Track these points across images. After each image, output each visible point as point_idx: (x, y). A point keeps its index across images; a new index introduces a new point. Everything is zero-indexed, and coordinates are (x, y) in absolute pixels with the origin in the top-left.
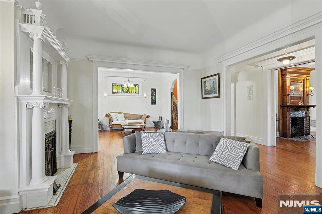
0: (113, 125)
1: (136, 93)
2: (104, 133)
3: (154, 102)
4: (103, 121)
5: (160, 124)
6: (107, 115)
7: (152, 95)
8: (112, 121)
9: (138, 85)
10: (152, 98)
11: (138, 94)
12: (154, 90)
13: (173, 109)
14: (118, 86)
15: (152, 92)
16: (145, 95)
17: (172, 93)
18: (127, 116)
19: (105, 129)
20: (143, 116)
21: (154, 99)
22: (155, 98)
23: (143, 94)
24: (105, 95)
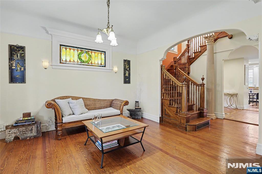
0: (64, 125)
1: (101, 64)
2: (44, 142)
3: (127, 80)
4: (41, 114)
5: (138, 113)
6: (50, 105)
7: (125, 69)
8: (62, 117)
9: (105, 52)
10: (125, 74)
11: (105, 66)
12: (127, 63)
13: (163, 90)
14: (72, 50)
15: (125, 65)
16: (116, 69)
17: (162, 66)
18: (88, 103)
19: (44, 130)
20: (113, 102)
21: (127, 75)
22: (129, 74)
23: (113, 67)
24: (46, 64)
